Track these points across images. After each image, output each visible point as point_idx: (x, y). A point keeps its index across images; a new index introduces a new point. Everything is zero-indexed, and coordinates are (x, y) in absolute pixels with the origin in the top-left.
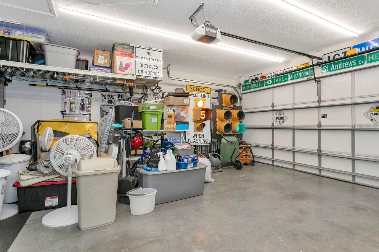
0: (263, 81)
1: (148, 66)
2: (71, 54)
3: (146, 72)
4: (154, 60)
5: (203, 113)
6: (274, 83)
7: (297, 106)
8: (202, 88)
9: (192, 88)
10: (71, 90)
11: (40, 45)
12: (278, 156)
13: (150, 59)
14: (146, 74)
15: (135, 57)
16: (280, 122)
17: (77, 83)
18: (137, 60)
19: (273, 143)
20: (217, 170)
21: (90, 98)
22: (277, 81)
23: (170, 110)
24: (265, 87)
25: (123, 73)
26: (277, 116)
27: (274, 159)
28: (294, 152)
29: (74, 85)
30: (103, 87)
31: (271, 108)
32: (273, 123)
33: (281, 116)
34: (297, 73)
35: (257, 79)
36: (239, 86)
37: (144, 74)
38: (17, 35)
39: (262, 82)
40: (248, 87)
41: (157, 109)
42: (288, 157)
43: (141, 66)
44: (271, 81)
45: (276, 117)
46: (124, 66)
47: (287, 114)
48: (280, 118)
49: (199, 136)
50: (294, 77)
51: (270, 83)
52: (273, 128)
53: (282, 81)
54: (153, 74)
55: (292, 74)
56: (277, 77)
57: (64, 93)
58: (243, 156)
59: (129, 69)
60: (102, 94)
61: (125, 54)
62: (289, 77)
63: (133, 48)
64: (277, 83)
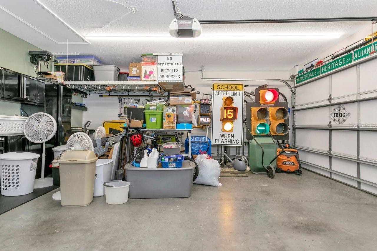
0: (319, 68)
1: (169, 70)
2: (111, 70)
3: (167, 76)
4: (175, 64)
5: (230, 112)
6: (333, 69)
7: (363, 97)
8: (232, 86)
9: (220, 87)
10: (125, 98)
11: (92, 66)
12: (338, 166)
13: (171, 64)
14: (167, 78)
15: (157, 64)
16: (339, 120)
17: (129, 92)
18: (159, 66)
19: (330, 149)
20: (241, 175)
21: (138, 103)
22: (336, 65)
23: (168, 110)
24: (321, 75)
25: (147, 79)
26: (336, 112)
27: (331, 170)
28: (358, 164)
29: (126, 94)
30: (147, 94)
31: (328, 103)
32: (330, 122)
33: (341, 112)
34: (364, 49)
35: (312, 66)
36: (292, 79)
37: (165, 78)
38: (78, 62)
39: (318, 70)
40: (303, 78)
41: (156, 110)
42: (351, 170)
43: (162, 71)
44: (329, 66)
45: (335, 114)
46: (148, 73)
47: (349, 109)
48: (340, 115)
49: (228, 136)
50: (359, 55)
51: (327, 69)
52: (330, 128)
53: (343, 63)
54: (173, 77)
55: (357, 51)
56: (335, 59)
57: (120, 101)
58: (284, 162)
59: (152, 75)
60: (146, 100)
61: (148, 63)
62: (353, 56)
63: (156, 56)
64: (337, 67)
